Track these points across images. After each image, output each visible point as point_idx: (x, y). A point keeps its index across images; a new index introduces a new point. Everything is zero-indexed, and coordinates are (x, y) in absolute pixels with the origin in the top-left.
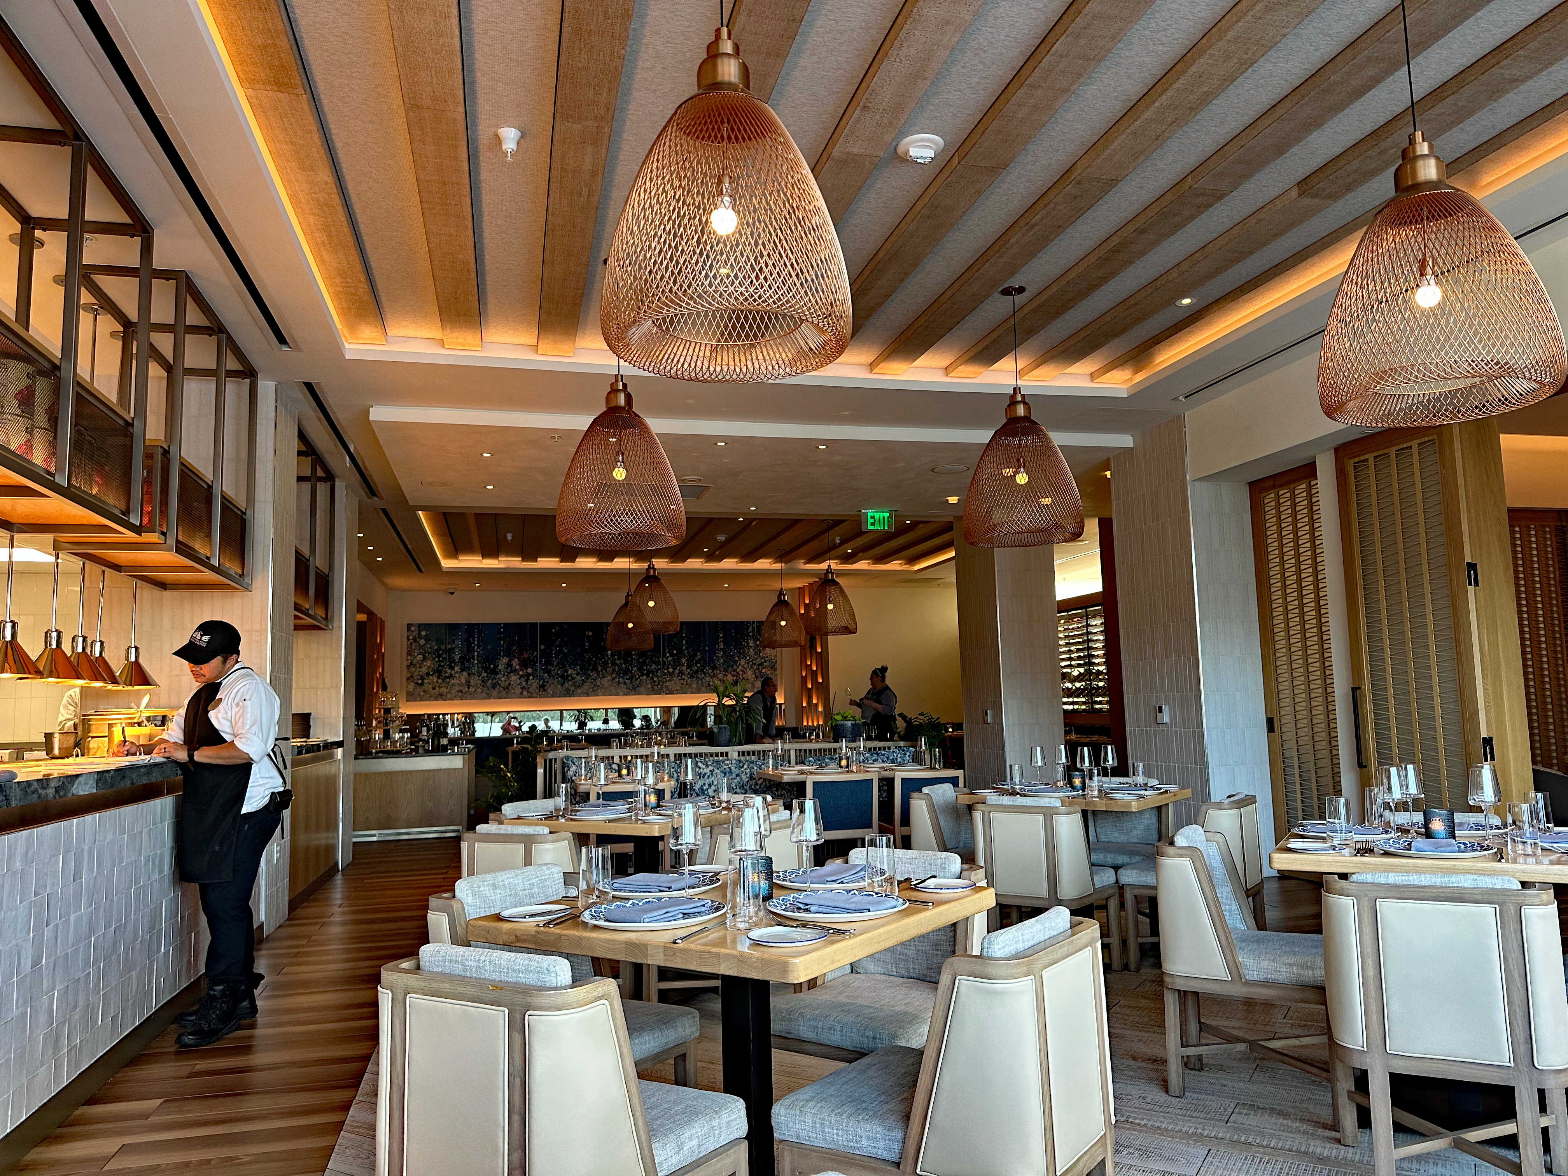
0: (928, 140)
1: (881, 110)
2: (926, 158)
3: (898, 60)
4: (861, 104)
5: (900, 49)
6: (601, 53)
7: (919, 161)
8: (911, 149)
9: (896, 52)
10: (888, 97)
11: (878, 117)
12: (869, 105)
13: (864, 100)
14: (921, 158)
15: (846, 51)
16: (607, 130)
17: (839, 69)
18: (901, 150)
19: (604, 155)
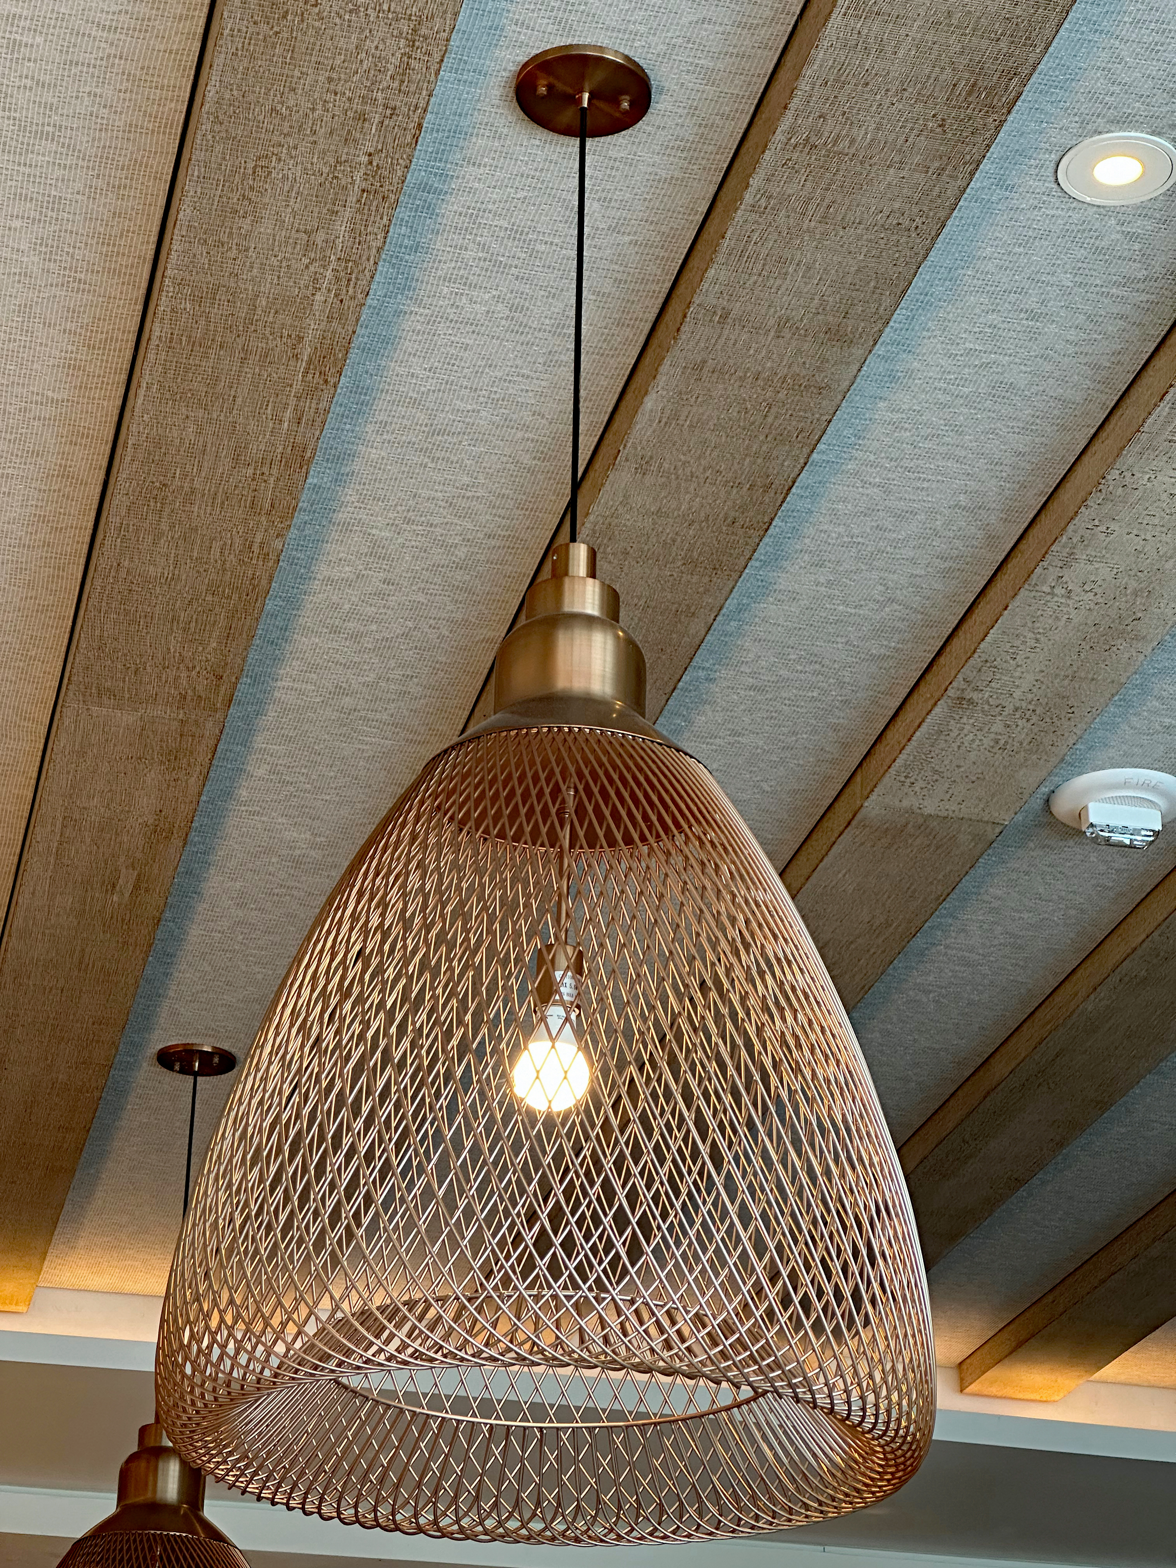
0: (1145, 786)
1: (1009, 709)
2: (1136, 832)
3: (1059, 591)
4: (951, 692)
5: (1065, 565)
6: (217, 546)
7: (1116, 837)
8: (1092, 807)
9: (1053, 573)
10: (1030, 678)
11: (998, 727)
12: (975, 696)
13: (959, 683)
14: (1125, 830)
15: (913, 561)
16: (210, 728)
17: (892, 600)
18: (1063, 806)
19: (193, 790)
